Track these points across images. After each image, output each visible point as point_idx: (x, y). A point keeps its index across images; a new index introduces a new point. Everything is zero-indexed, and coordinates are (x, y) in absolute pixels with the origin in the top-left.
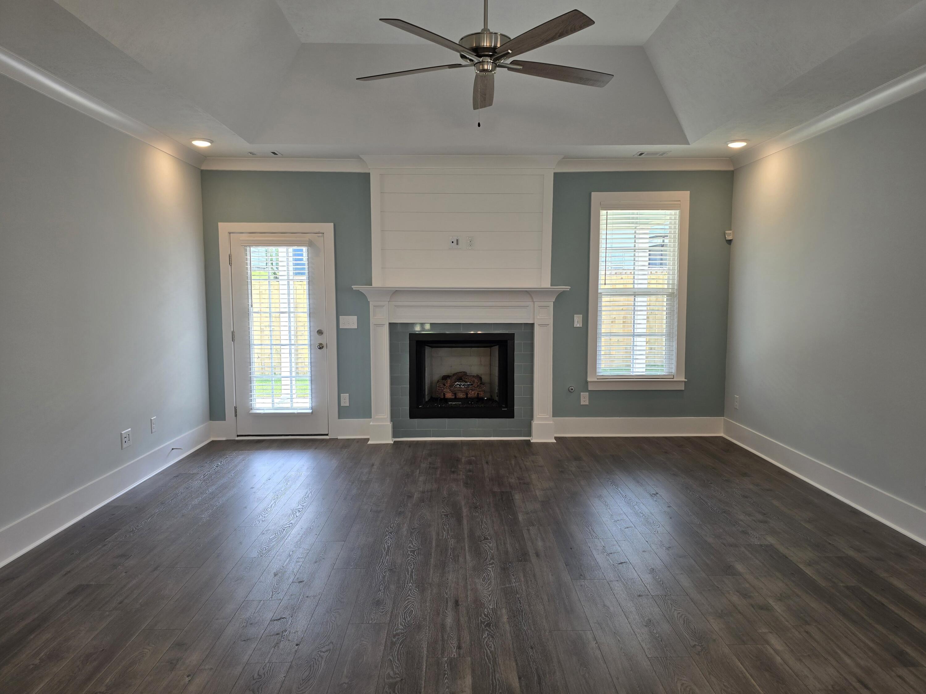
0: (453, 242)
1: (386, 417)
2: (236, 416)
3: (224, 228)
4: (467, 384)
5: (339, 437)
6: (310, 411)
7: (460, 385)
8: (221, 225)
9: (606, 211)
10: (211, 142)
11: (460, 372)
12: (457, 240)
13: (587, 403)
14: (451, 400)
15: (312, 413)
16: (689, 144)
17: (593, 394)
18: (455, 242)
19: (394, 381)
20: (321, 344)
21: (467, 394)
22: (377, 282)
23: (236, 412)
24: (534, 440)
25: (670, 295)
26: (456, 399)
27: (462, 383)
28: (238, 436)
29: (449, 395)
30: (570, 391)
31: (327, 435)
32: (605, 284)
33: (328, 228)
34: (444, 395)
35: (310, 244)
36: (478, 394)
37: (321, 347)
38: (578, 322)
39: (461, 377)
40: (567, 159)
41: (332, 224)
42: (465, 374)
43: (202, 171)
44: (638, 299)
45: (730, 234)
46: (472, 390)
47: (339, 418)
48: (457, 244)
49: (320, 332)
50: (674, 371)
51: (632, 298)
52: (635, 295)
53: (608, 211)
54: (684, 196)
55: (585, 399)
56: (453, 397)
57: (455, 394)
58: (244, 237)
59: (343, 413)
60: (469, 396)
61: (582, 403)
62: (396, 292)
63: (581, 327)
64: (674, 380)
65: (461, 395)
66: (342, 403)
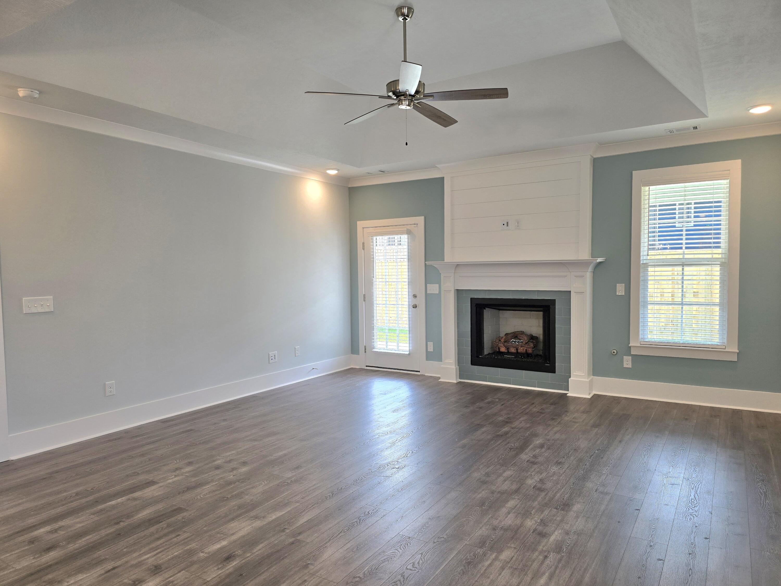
0: (504, 224)
1: (452, 362)
2: (365, 352)
3: (360, 224)
4: (520, 341)
5: (426, 375)
6: (408, 353)
7: (515, 342)
8: (358, 223)
9: (649, 187)
10: (338, 170)
11: (518, 332)
13: (630, 366)
14: (503, 353)
15: (409, 354)
17: (636, 358)
18: (506, 224)
19: (460, 335)
20: (415, 305)
21: (517, 350)
22: (448, 258)
23: (365, 349)
24: (570, 394)
26: (508, 353)
27: (517, 340)
28: (367, 366)
29: (503, 349)
30: (613, 355)
31: (419, 372)
32: (648, 255)
33: (421, 220)
34: (499, 348)
35: (409, 232)
36: (526, 350)
37: (415, 307)
38: (620, 290)
39: (516, 335)
40: (602, 144)
41: (423, 217)
42: (522, 333)
43: (349, 188)
44: (686, 268)
46: (521, 346)
47: (427, 360)
48: (507, 226)
49: (415, 296)
50: (725, 341)
51: (680, 268)
52: (683, 265)
53: (651, 187)
54: (736, 164)
55: (627, 362)
56: (506, 351)
57: (508, 349)
58: (371, 230)
59: (429, 356)
60: (519, 351)
61: (625, 366)
62: (458, 266)
63: (623, 295)
64: (726, 350)
65: (513, 350)
66: (429, 350)
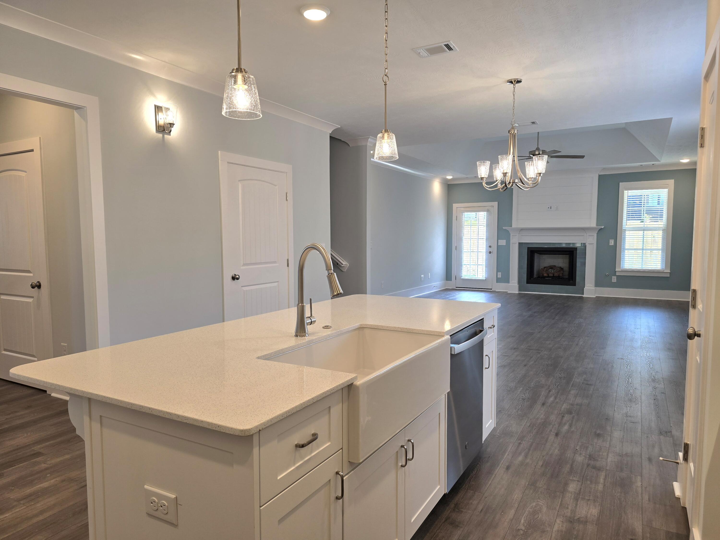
0: (549, 208)
1: (516, 282)
2: (456, 279)
3: (455, 206)
4: (554, 270)
5: (496, 291)
6: (485, 279)
7: (551, 271)
8: (454, 204)
9: (627, 191)
10: (453, 176)
11: (552, 266)
12: (551, 207)
13: (615, 281)
14: (546, 277)
15: (485, 280)
16: (660, 161)
17: (618, 277)
19: (520, 267)
20: (490, 251)
21: (554, 274)
22: (515, 225)
23: (456, 278)
24: (584, 296)
25: (663, 230)
26: (548, 277)
27: (552, 270)
28: (456, 287)
29: (545, 275)
30: (607, 276)
31: (491, 289)
32: (626, 225)
33: (496, 204)
34: (543, 275)
35: (488, 211)
36: (559, 274)
37: (490, 253)
38: (612, 242)
39: (552, 267)
40: (604, 168)
41: (497, 202)
42: (555, 266)
43: (448, 184)
44: (645, 232)
46: (556, 273)
47: (497, 283)
48: (551, 208)
49: (490, 247)
50: (664, 267)
51: (642, 232)
52: (644, 230)
53: (629, 191)
54: (671, 182)
56: (547, 276)
57: (548, 274)
58: (462, 209)
59: (498, 280)
60: (555, 275)
61: (613, 281)
62: (522, 230)
63: (613, 245)
64: (664, 272)
65: (551, 275)
66: (498, 277)
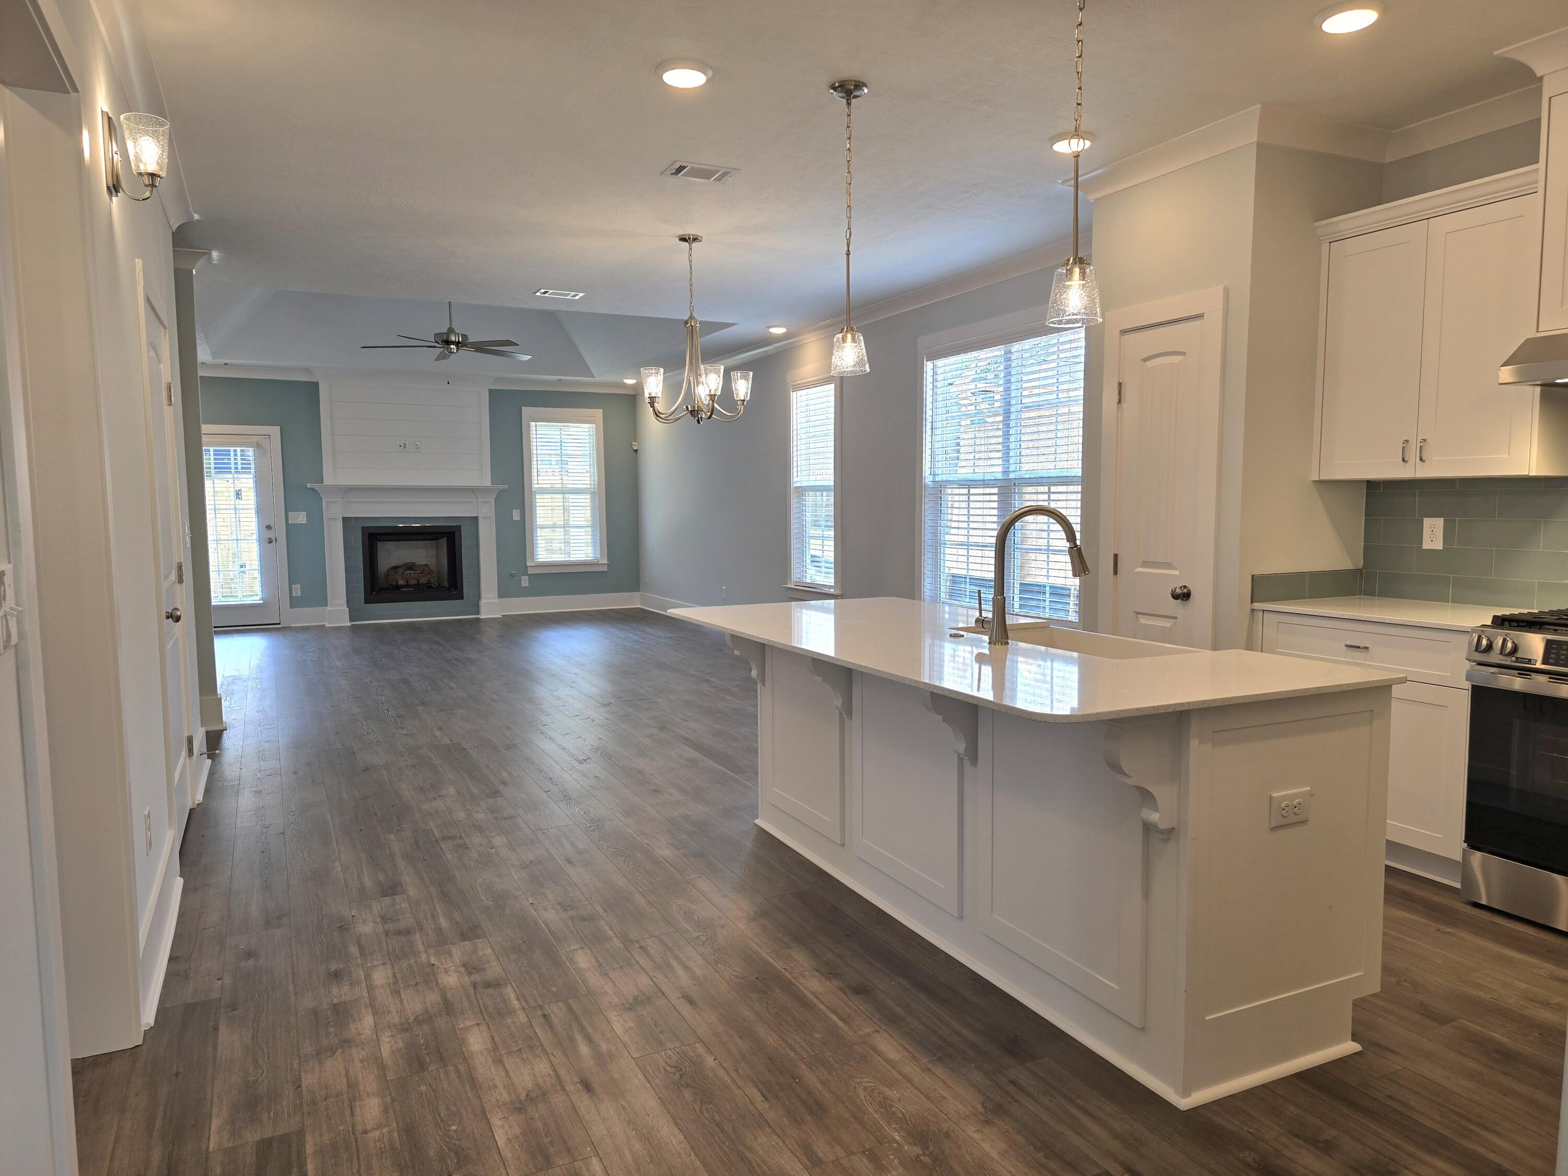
0: (399, 446)
1: (341, 602)
4: (417, 572)
5: (292, 625)
6: (261, 602)
7: (410, 574)
9: (535, 423)
11: (409, 563)
12: (405, 445)
13: (527, 585)
14: (403, 586)
15: (263, 603)
16: (595, 377)
17: (532, 576)
18: (402, 445)
19: (348, 571)
20: (270, 539)
21: (418, 581)
22: (328, 480)
24: (482, 617)
25: (592, 494)
26: (408, 586)
27: (412, 572)
29: (401, 582)
30: (513, 575)
31: (280, 624)
32: (538, 484)
33: (275, 431)
34: (397, 581)
35: (258, 446)
36: (428, 580)
37: (270, 541)
38: (516, 516)
39: (411, 567)
40: (498, 379)
41: (279, 427)
42: (414, 564)
44: (566, 496)
45: (635, 445)
46: (422, 577)
47: (291, 607)
48: (405, 448)
49: (269, 527)
50: (598, 556)
51: (562, 496)
52: (565, 493)
53: (537, 423)
54: (599, 413)
55: (525, 582)
56: (406, 584)
57: (407, 581)
59: (294, 602)
60: (421, 582)
61: (523, 585)
62: (349, 490)
63: (519, 520)
64: (599, 562)
65: (413, 582)
66: (294, 594)
